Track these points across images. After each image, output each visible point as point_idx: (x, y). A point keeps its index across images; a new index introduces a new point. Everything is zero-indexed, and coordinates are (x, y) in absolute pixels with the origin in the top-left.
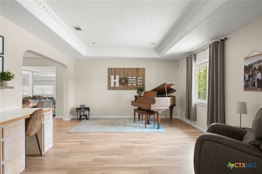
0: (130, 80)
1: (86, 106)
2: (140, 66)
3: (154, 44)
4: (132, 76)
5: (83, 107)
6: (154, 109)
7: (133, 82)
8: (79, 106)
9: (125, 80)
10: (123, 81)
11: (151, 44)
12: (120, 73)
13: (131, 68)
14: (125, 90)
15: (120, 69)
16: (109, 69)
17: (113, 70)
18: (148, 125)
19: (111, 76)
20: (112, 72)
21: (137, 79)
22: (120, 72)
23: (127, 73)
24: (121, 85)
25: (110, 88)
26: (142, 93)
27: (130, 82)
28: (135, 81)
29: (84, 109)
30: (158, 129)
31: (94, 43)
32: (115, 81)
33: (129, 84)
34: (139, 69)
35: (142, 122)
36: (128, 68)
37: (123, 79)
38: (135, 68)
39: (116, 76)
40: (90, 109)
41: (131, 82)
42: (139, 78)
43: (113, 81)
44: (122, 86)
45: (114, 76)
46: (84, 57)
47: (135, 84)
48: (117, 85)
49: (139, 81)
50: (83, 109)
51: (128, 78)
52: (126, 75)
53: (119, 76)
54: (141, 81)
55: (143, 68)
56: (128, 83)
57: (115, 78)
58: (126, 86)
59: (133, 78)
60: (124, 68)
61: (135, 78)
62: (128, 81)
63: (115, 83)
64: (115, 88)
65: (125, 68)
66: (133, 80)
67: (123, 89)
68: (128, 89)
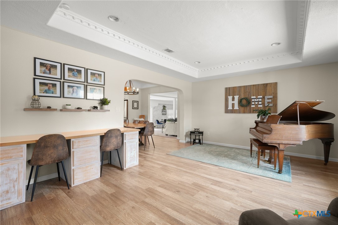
0: (253, 100)
1: (201, 130)
2: (270, 80)
3: (279, 44)
4: (257, 95)
5: (197, 131)
6: (269, 142)
7: (258, 103)
8: (193, 130)
9: (247, 101)
10: (244, 102)
11: (273, 45)
12: (240, 93)
13: (256, 85)
14: (246, 113)
15: (240, 87)
16: (226, 89)
17: (231, 89)
18: (269, 164)
19: (229, 97)
20: (230, 92)
21: (264, 98)
22: (240, 91)
23: (249, 92)
24: (241, 107)
25: (227, 111)
26: (265, 118)
27: (253, 103)
28: (260, 101)
29: (198, 133)
30: (279, 173)
31: (199, 62)
32: (233, 102)
33: (252, 106)
34: (267, 84)
35: (264, 158)
36: (251, 85)
37: (244, 100)
38: (261, 84)
39: (235, 96)
40: (204, 133)
41: (255, 103)
42: (266, 97)
43: (230, 102)
44: (242, 109)
45: (232, 97)
46: (197, 79)
47: (261, 106)
48: (236, 107)
49: (267, 101)
50: (196, 133)
51: (251, 98)
52: (247, 94)
53: (238, 96)
54: (270, 101)
55: (274, 83)
56: (251, 104)
57: (233, 99)
58: (248, 108)
59: (259, 97)
60: (245, 86)
61: (261, 97)
62: (251, 102)
63: (233, 105)
64: (233, 111)
65: (247, 86)
66: (258, 100)
67: (244, 112)
68: (250, 113)
